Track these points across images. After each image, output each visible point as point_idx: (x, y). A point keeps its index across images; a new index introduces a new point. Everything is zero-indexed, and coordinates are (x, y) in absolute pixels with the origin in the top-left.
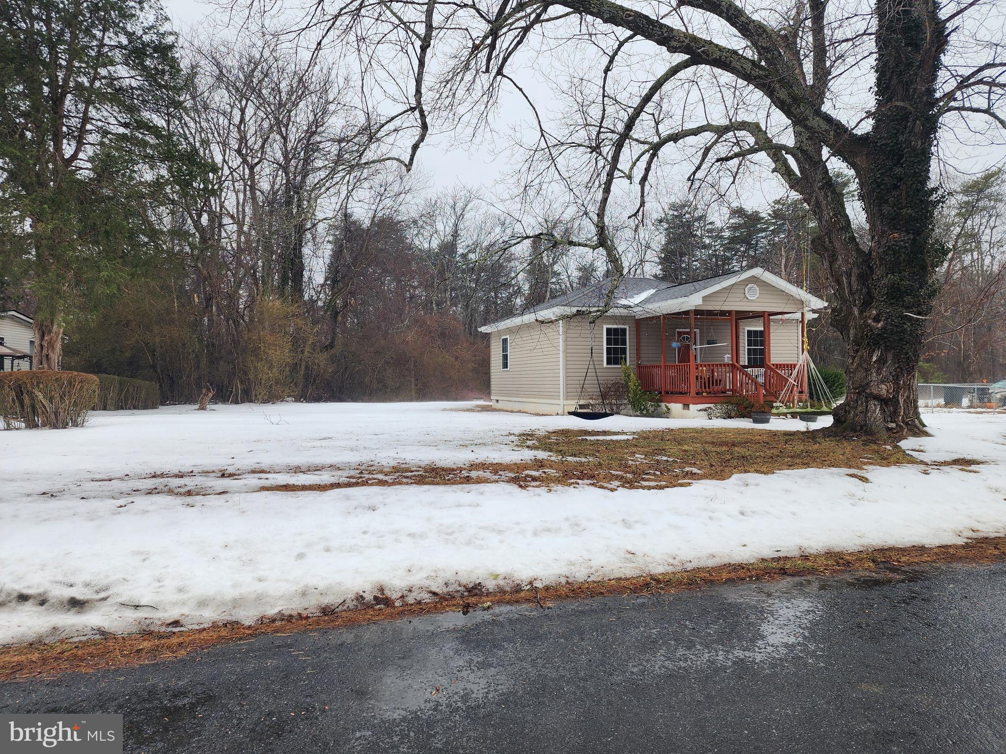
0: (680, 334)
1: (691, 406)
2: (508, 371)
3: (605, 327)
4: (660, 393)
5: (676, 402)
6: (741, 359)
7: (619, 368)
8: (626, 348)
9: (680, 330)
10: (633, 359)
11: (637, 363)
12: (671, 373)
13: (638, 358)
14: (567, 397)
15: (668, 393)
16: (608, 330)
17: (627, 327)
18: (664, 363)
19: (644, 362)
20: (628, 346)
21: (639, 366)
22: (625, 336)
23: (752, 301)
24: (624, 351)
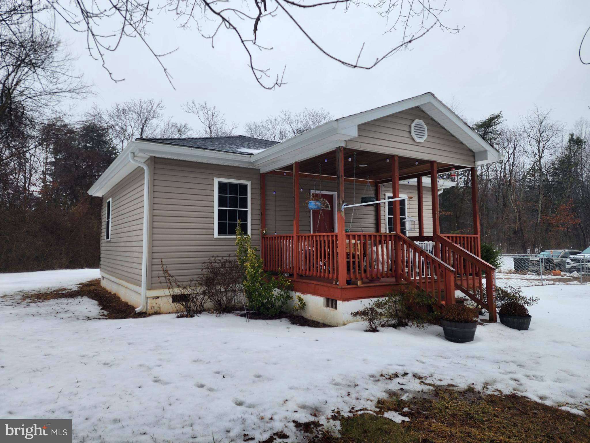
0: (315, 195)
1: (339, 303)
2: (109, 242)
3: (217, 181)
4: (291, 275)
5: (315, 294)
6: (382, 225)
7: (234, 239)
8: (247, 211)
9: (318, 192)
10: (256, 227)
11: (262, 233)
12: (304, 245)
13: (263, 227)
14: (150, 287)
15: (301, 276)
16: (221, 185)
17: (248, 183)
18: (298, 232)
19: (273, 230)
20: (249, 209)
21: (264, 237)
22: (246, 194)
23: (418, 144)
24: (244, 216)
